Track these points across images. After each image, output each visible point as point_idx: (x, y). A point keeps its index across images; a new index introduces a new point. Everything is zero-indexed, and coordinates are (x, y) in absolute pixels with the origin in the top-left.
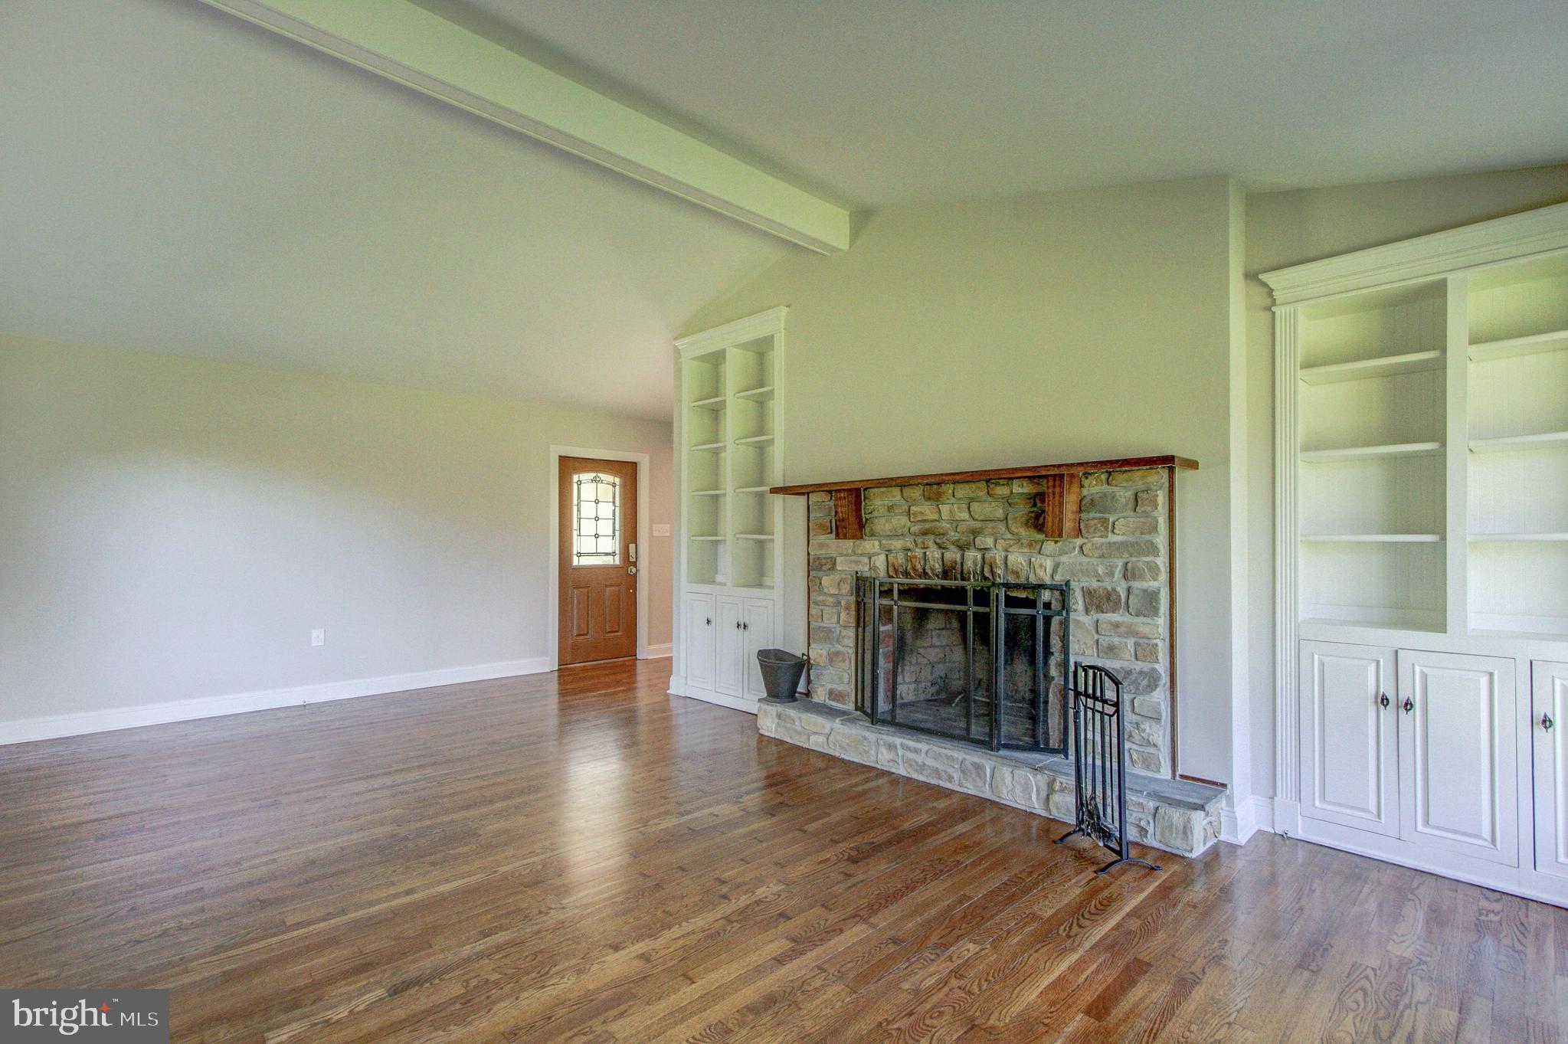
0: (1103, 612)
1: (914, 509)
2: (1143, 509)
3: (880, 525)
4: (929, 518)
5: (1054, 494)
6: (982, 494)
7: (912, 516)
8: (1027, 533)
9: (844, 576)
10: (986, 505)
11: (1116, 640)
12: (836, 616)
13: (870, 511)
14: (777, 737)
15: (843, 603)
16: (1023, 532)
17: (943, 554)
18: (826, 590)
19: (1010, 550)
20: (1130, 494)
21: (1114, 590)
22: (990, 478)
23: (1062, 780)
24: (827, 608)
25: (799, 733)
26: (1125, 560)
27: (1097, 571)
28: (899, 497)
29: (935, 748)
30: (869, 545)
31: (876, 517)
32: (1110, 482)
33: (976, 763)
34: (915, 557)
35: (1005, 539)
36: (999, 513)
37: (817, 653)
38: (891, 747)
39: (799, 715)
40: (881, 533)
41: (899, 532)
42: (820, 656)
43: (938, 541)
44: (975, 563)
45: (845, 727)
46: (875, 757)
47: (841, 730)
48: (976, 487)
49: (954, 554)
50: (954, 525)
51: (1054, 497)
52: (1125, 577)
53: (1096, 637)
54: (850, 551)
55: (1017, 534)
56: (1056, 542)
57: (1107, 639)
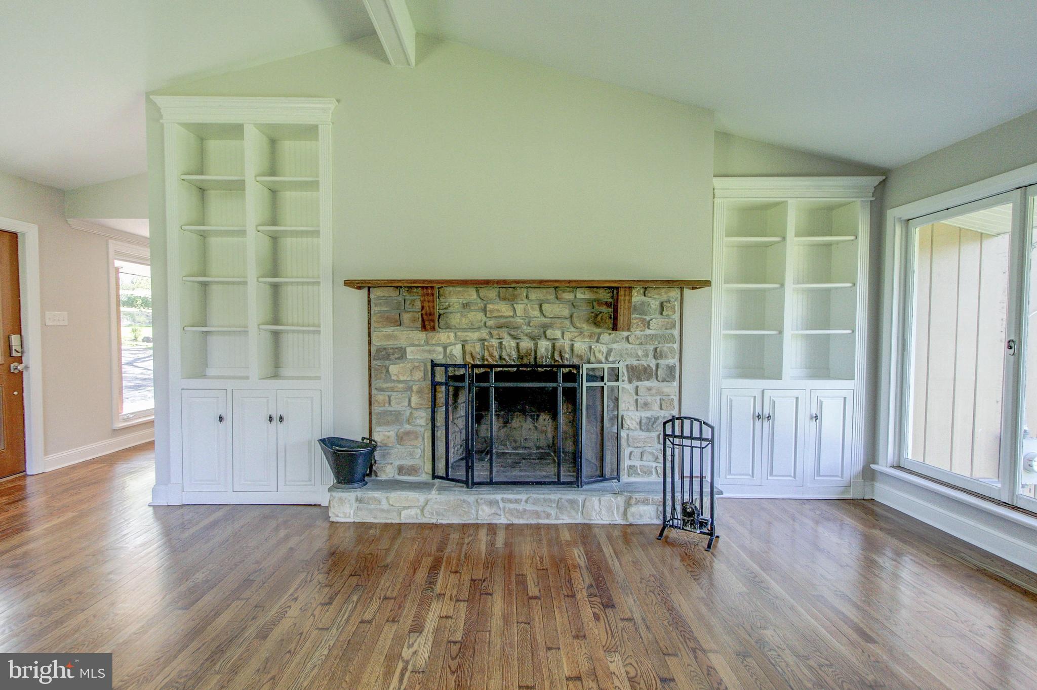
0: (641, 381)
1: (490, 307)
2: (667, 313)
3: (455, 319)
4: (505, 314)
5: (624, 300)
6: (552, 297)
7: (488, 313)
8: (589, 328)
9: (417, 364)
10: (556, 306)
11: (649, 399)
12: (407, 400)
13: (445, 307)
14: (356, 521)
15: (415, 388)
16: (585, 326)
17: (518, 344)
18: (394, 378)
19: (575, 340)
20: (658, 303)
21: (649, 366)
22: (556, 286)
23: (636, 497)
24: (395, 394)
25: (388, 511)
26: (655, 347)
27: (637, 354)
28: (475, 297)
29: (535, 496)
30: (443, 336)
31: (451, 313)
32: (646, 295)
33: (570, 500)
34: (493, 346)
35: (571, 332)
36: (566, 313)
37: (384, 435)
38: (491, 503)
39: (386, 495)
40: (457, 326)
41: (476, 325)
42: (389, 437)
43: (513, 333)
44: (547, 350)
45: (441, 496)
46: (475, 515)
47: (438, 500)
48: (547, 292)
49: (526, 344)
50: (527, 320)
51: (625, 303)
52: (655, 357)
53: (636, 397)
54: (423, 342)
55: (581, 328)
56: (610, 334)
57: (643, 398)
